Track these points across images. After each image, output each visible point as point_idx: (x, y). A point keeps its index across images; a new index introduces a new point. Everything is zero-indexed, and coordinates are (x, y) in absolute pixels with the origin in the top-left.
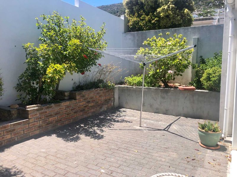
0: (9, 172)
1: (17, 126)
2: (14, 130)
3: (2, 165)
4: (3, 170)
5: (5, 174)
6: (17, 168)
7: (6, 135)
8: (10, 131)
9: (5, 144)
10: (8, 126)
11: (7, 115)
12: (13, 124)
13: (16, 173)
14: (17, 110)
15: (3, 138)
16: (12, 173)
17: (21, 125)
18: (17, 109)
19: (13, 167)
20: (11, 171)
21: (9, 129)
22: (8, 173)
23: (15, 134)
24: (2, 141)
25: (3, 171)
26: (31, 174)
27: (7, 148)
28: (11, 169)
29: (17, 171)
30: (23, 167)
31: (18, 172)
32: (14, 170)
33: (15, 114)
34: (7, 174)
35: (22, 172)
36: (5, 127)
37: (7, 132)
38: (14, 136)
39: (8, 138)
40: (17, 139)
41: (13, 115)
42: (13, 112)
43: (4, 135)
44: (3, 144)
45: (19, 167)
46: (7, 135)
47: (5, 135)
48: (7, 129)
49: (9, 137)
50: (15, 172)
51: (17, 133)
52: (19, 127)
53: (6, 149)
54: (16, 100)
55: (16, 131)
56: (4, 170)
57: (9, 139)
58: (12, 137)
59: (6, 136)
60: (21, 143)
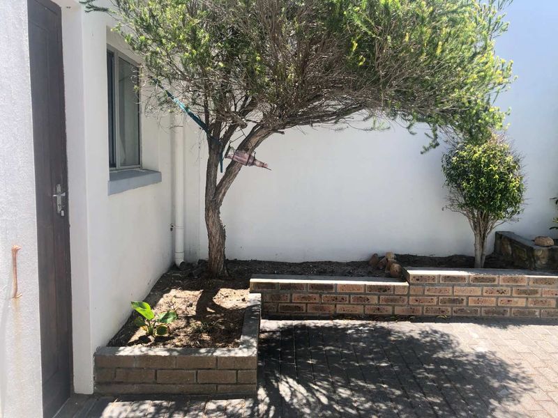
0: (505, 369)
1: (542, 286)
2: (536, 292)
3: (496, 352)
4: (495, 362)
5: (497, 370)
6: (523, 370)
7: (516, 297)
8: (525, 292)
9: (513, 315)
10: (522, 279)
11: (526, 257)
12: (534, 278)
13: (519, 378)
14: (549, 250)
15: (509, 301)
16: (511, 375)
17: (550, 286)
18: (550, 248)
19: (516, 364)
20: (510, 369)
21: (524, 286)
22: (502, 370)
23: (536, 302)
24: (507, 307)
25: (494, 364)
26: (550, 394)
27: (514, 325)
28: (512, 366)
29: (523, 375)
30: (536, 373)
31: (524, 378)
32: (516, 370)
33: (543, 258)
34: (500, 371)
35: (532, 381)
36: (515, 280)
37: (520, 292)
38: (532, 305)
39: (519, 305)
40: (540, 315)
41: (538, 259)
42: (539, 253)
43: (511, 296)
44: (508, 315)
45: (529, 370)
46: (519, 297)
47: (514, 297)
48: (520, 286)
49: (521, 302)
50: (517, 375)
51: (542, 301)
52: (547, 288)
53: (511, 327)
54: (551, 229)
55: (538, 295)
56: (497, 362)
57: (522, 308)
58: (529, 305)
59: (515, 299)
60: (547, 327)
